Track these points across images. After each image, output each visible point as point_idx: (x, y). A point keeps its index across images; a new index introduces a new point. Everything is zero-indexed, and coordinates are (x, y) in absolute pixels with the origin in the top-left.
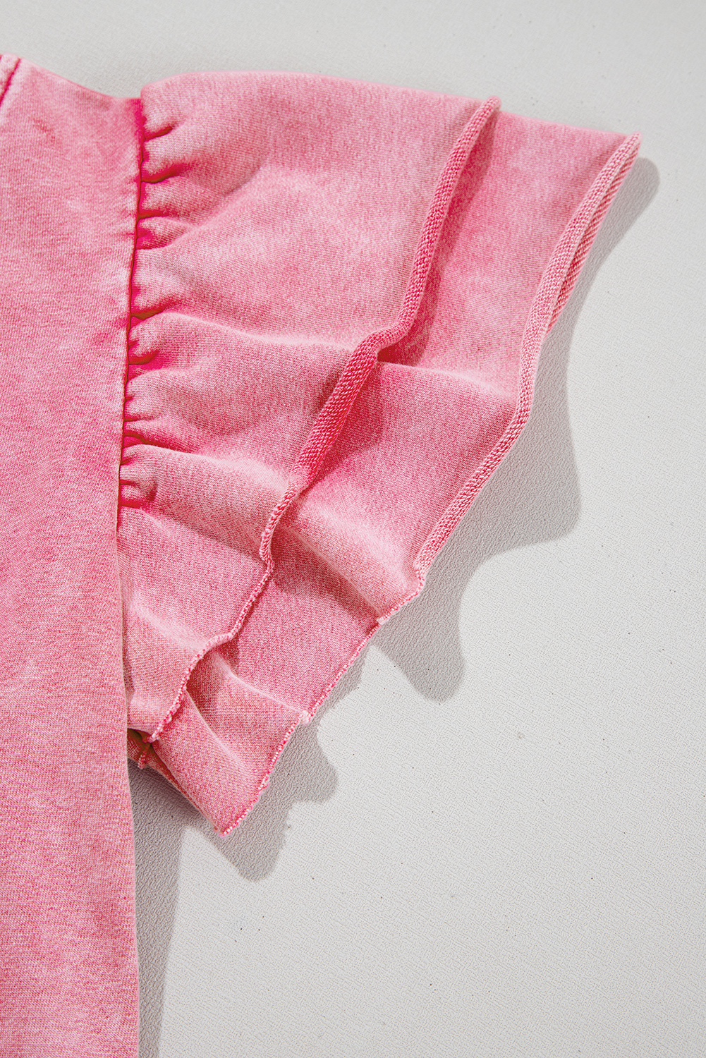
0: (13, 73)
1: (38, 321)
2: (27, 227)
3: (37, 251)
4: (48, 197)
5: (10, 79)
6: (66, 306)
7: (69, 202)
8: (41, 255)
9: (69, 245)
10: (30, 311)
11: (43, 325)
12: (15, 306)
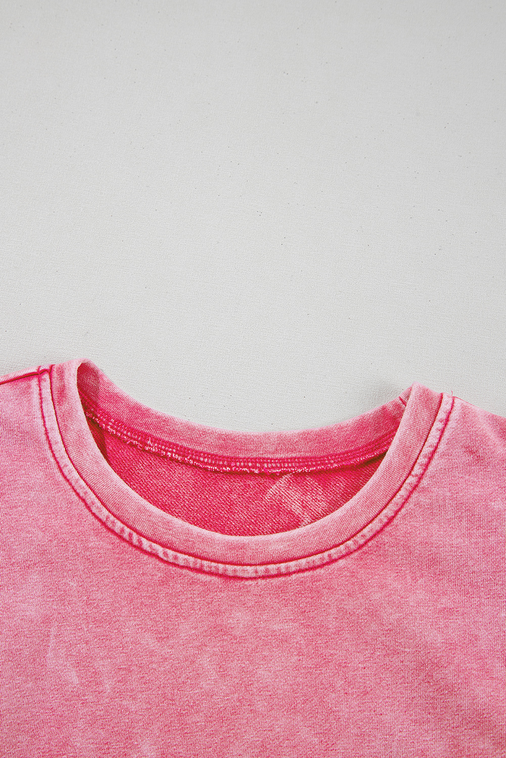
0: (450, 413)
1: (482, 594)
2: (464, 523)
3: (473, 540)
4: (478, 502)
5: (448, 417)
6: (500, 582)
7: (493, 504)
8: (476, 543)
9: (496, 537)
10: (475, 587)
11: (486, 597)
12: (464, 584)
